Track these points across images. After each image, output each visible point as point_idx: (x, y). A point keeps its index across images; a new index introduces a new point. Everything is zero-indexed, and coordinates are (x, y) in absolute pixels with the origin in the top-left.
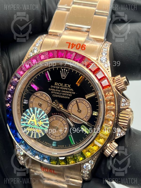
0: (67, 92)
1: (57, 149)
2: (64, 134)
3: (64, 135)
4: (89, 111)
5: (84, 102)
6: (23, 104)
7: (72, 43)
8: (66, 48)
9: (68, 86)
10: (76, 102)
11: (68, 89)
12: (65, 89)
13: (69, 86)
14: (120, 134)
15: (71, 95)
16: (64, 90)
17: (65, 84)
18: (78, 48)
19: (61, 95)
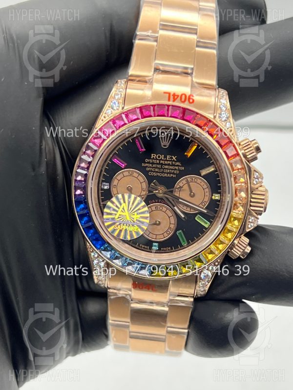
0: (171, 167)
1: (160, 253)
2: (169, 230)
3: (171, 232)
4: (207, 194)
5: (199, 181)
6: (102, 189)
7: (172, 94)
8: (166, 102)
9: (172, 158)
10: (187, 181)
11: (172, 163)
12: (169, 162)
13: (174, 158)
14: (252, 224)
15: (178, 172)
16: (166, 165)
17: (168, 156)
18: (183, 99)
19: (163, 172)
